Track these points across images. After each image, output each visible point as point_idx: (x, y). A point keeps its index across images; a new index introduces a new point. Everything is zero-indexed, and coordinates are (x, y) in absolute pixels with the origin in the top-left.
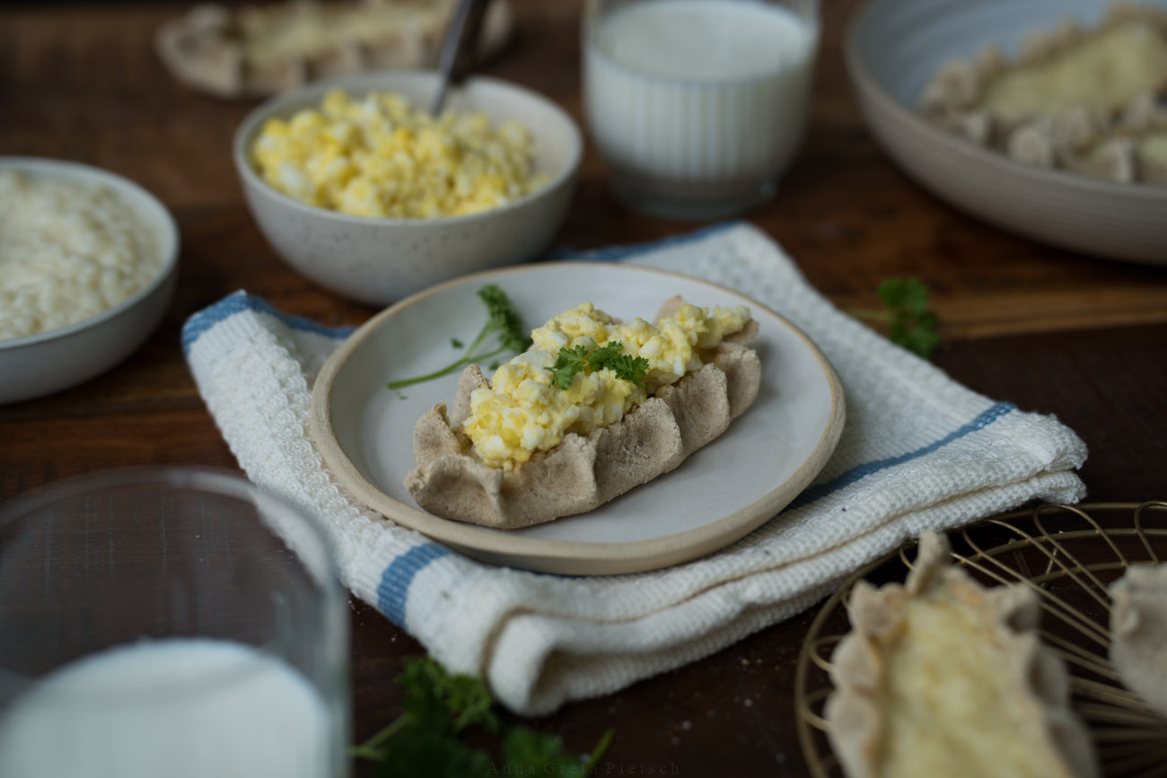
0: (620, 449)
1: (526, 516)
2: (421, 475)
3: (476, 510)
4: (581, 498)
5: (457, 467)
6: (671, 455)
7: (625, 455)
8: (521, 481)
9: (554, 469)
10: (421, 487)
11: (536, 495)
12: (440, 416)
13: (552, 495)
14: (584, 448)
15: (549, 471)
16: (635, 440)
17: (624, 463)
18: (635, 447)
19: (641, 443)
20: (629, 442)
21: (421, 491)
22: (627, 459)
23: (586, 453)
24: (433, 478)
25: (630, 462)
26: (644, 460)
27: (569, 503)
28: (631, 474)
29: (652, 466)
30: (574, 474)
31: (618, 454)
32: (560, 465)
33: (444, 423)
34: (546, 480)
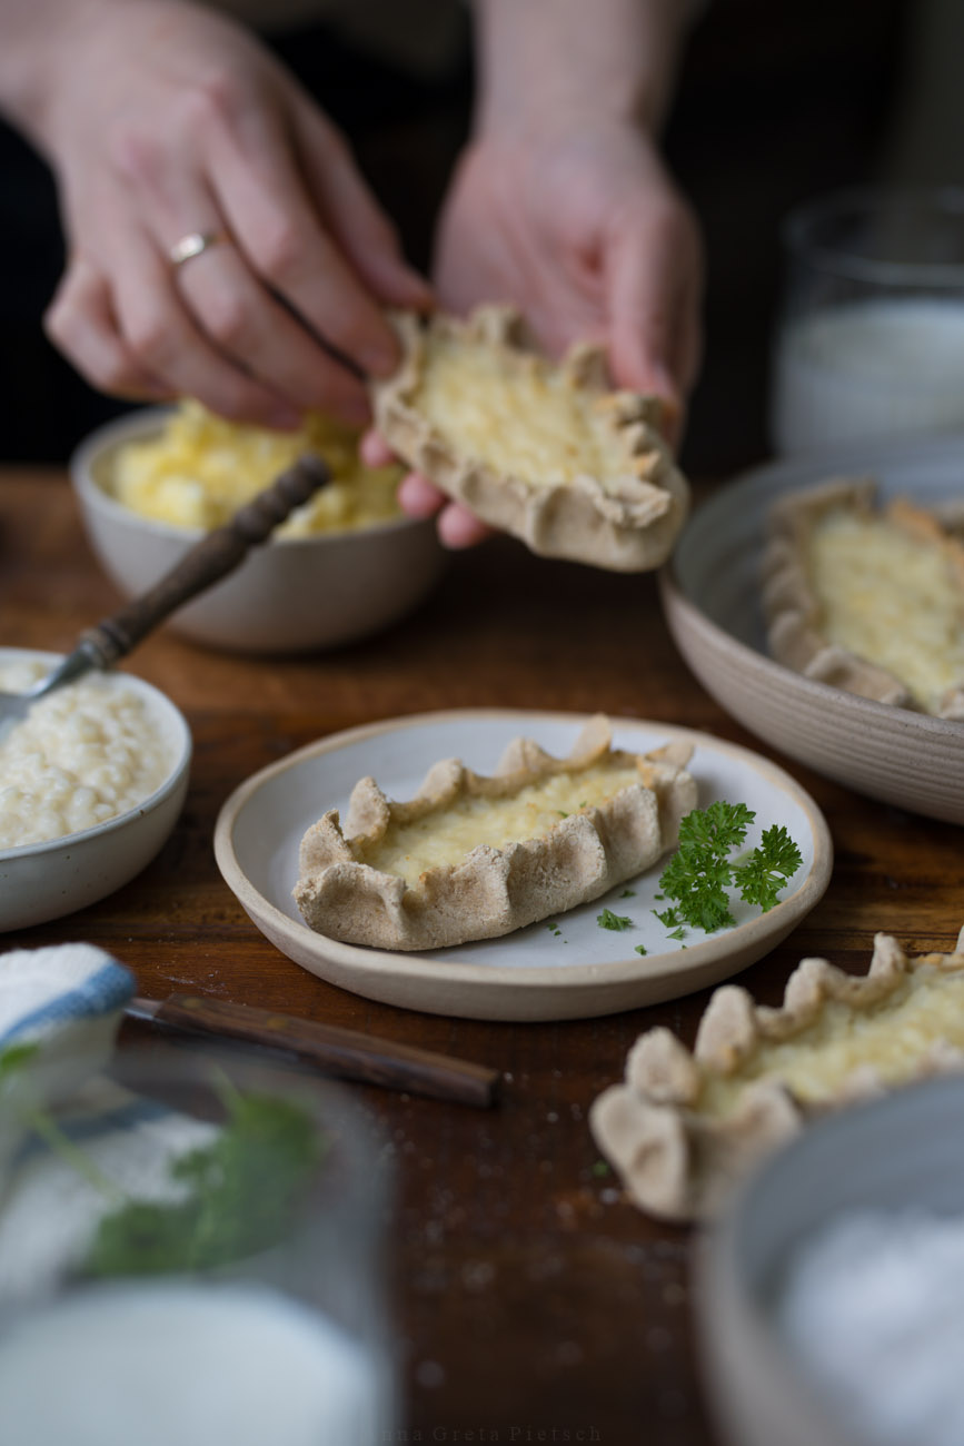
0: (536, 869)
1: (430, 935)
2: (311, 884)
3: (373, 928)
4: (491, 917)
5: (353, 876)
6: (594, 879)
7: (542, 877)
8: (425, 897)
9: (461, 885)
10: (312, 897)
11: (441, 913)
12: (331, 824)
13: (459, 914)
14: (497, 860)
15: (456, 886)
16: (553, 862)
17: (541, 884)
18: (554, 869)
19: (560, 865)
20: (546, 862)
21: (312, 902)
22: (544, 881)
23: (499, 865)
24: (326, 888)
25: (548, 885)
26: (563, 884)
27: (478, 922)
28: (548, 898)
29: (572, 891)
30: (483, 890)
31: (534, 874)
32: (468, 881)
33: (336, 832)
34: (453, 897)
